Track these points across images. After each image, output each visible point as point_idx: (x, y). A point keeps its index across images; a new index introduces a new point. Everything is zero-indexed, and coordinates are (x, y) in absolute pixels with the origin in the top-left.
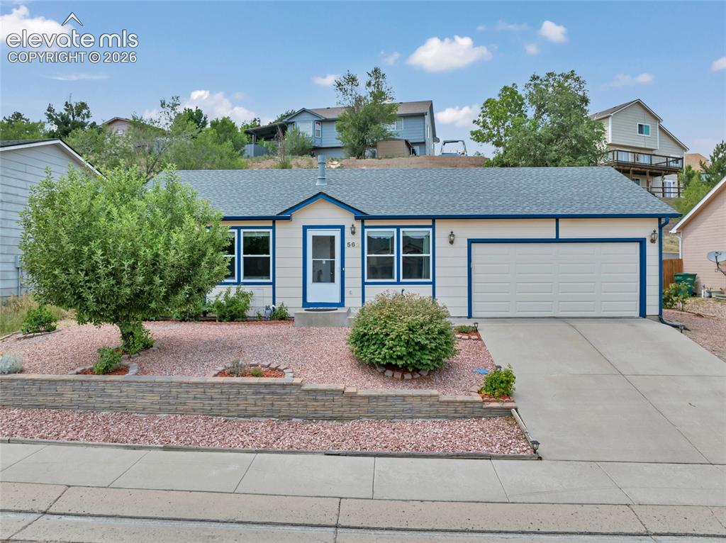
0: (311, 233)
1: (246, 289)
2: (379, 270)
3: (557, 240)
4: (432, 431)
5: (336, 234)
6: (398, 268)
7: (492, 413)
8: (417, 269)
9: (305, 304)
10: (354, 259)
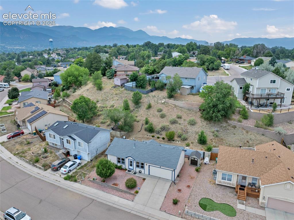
0: (129, 160)
1: (122, 165)
2: (138, 166)
3: (160, 168)
4: (128, 195)
5: (132, 161)
6: (140, 167)
7: (134, 195)
8: (143, 167)
9: (129, 168)
10: (135, 164)
